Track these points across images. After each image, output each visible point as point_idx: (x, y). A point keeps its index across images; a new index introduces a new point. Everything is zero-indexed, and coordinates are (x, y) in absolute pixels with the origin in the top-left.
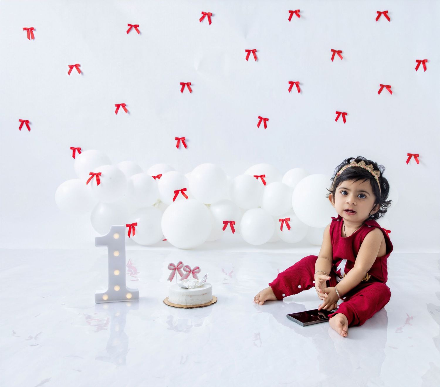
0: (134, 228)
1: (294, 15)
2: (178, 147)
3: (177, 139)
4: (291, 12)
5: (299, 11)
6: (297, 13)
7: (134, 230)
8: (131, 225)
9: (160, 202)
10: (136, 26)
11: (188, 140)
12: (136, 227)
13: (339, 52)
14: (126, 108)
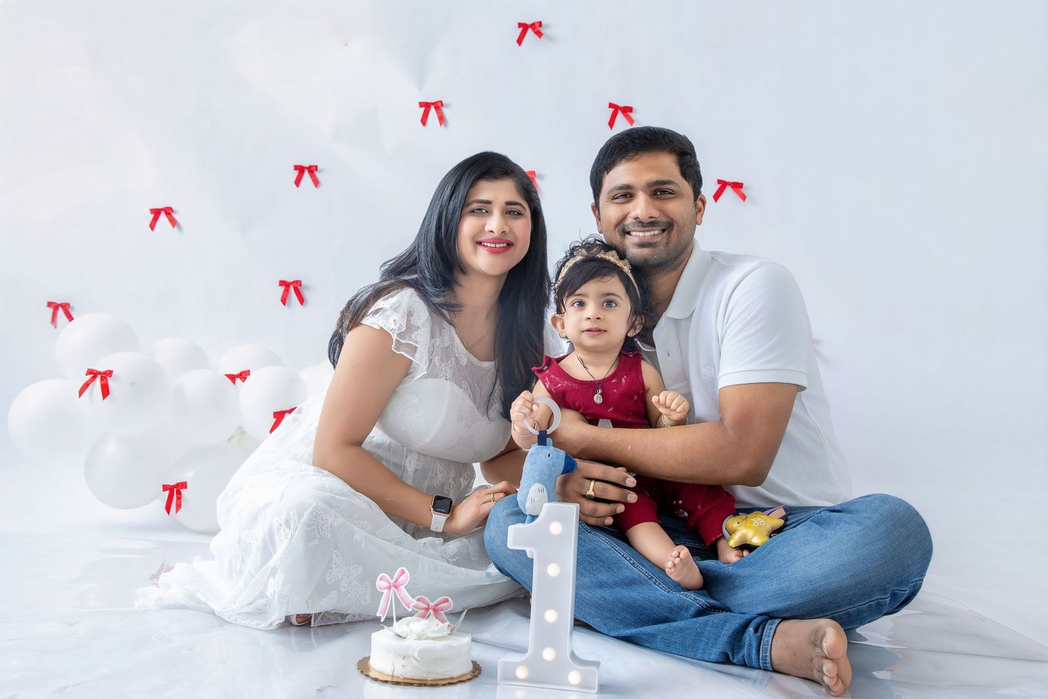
0: (179, 493)
1: (530, 31)
2: (284, 301)
3: (282, 283)
4: (524, 27)
5: (540, 24)
6: (537, 28)
7: (179, 498)
8: (174, 486)
9: (242, 431)
11: (307, 288)
12: (183, 491)
13: (626, 110)
14: (175, 216)
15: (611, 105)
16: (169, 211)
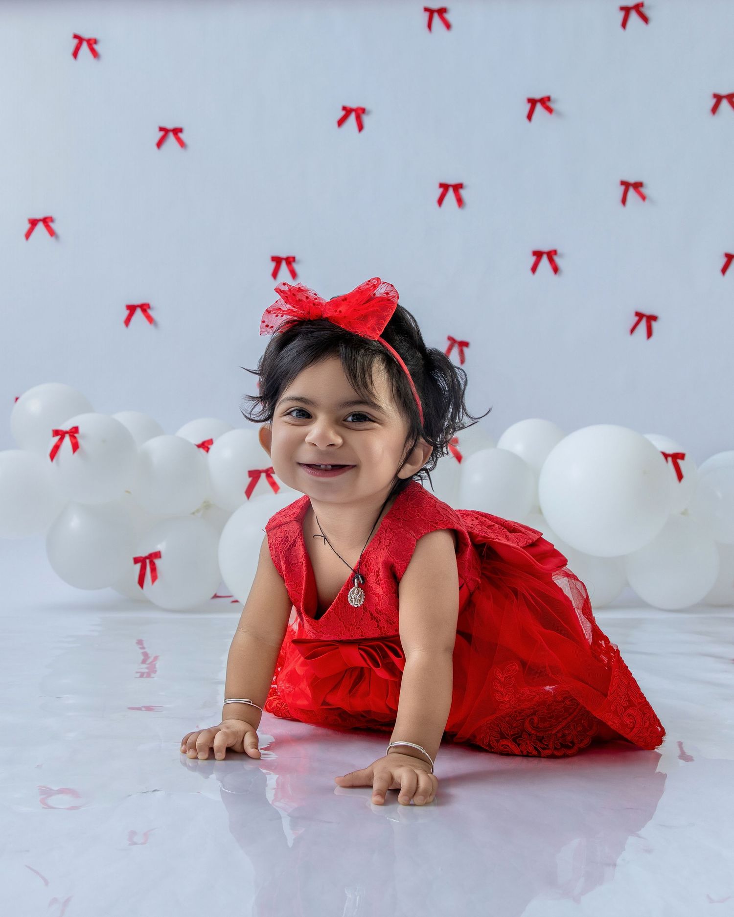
1: (539, 106)
4: (533, 102)
5: (549, 98)
6: (545, 102)
7: (153, 568)
8: (147, 557)
9: (208, 505)
10: (177, 131)
12: (157, 562)
13: (638, 186)
14: (150, 312)
15: (623, 183)
16: (145, 308)
